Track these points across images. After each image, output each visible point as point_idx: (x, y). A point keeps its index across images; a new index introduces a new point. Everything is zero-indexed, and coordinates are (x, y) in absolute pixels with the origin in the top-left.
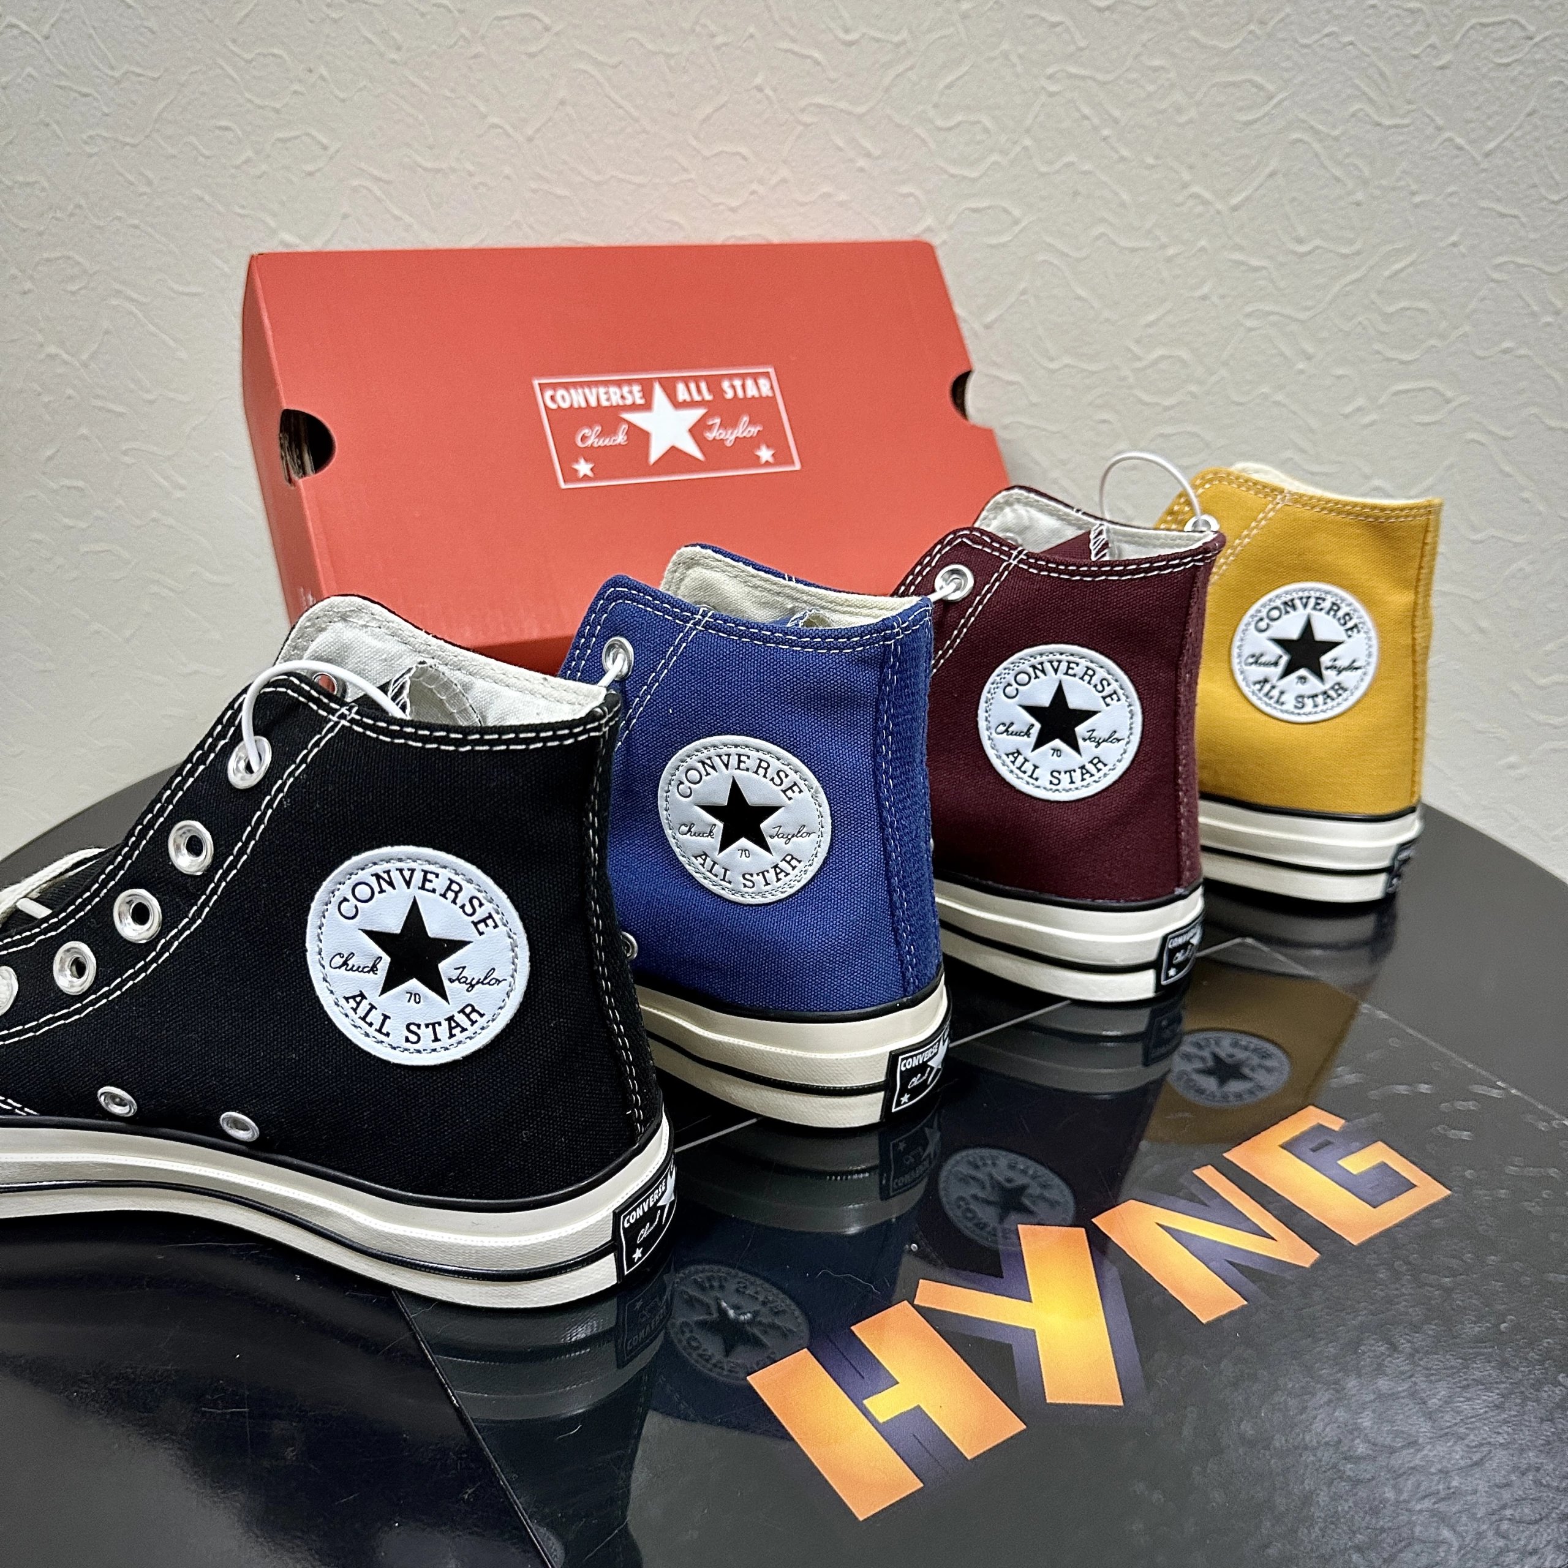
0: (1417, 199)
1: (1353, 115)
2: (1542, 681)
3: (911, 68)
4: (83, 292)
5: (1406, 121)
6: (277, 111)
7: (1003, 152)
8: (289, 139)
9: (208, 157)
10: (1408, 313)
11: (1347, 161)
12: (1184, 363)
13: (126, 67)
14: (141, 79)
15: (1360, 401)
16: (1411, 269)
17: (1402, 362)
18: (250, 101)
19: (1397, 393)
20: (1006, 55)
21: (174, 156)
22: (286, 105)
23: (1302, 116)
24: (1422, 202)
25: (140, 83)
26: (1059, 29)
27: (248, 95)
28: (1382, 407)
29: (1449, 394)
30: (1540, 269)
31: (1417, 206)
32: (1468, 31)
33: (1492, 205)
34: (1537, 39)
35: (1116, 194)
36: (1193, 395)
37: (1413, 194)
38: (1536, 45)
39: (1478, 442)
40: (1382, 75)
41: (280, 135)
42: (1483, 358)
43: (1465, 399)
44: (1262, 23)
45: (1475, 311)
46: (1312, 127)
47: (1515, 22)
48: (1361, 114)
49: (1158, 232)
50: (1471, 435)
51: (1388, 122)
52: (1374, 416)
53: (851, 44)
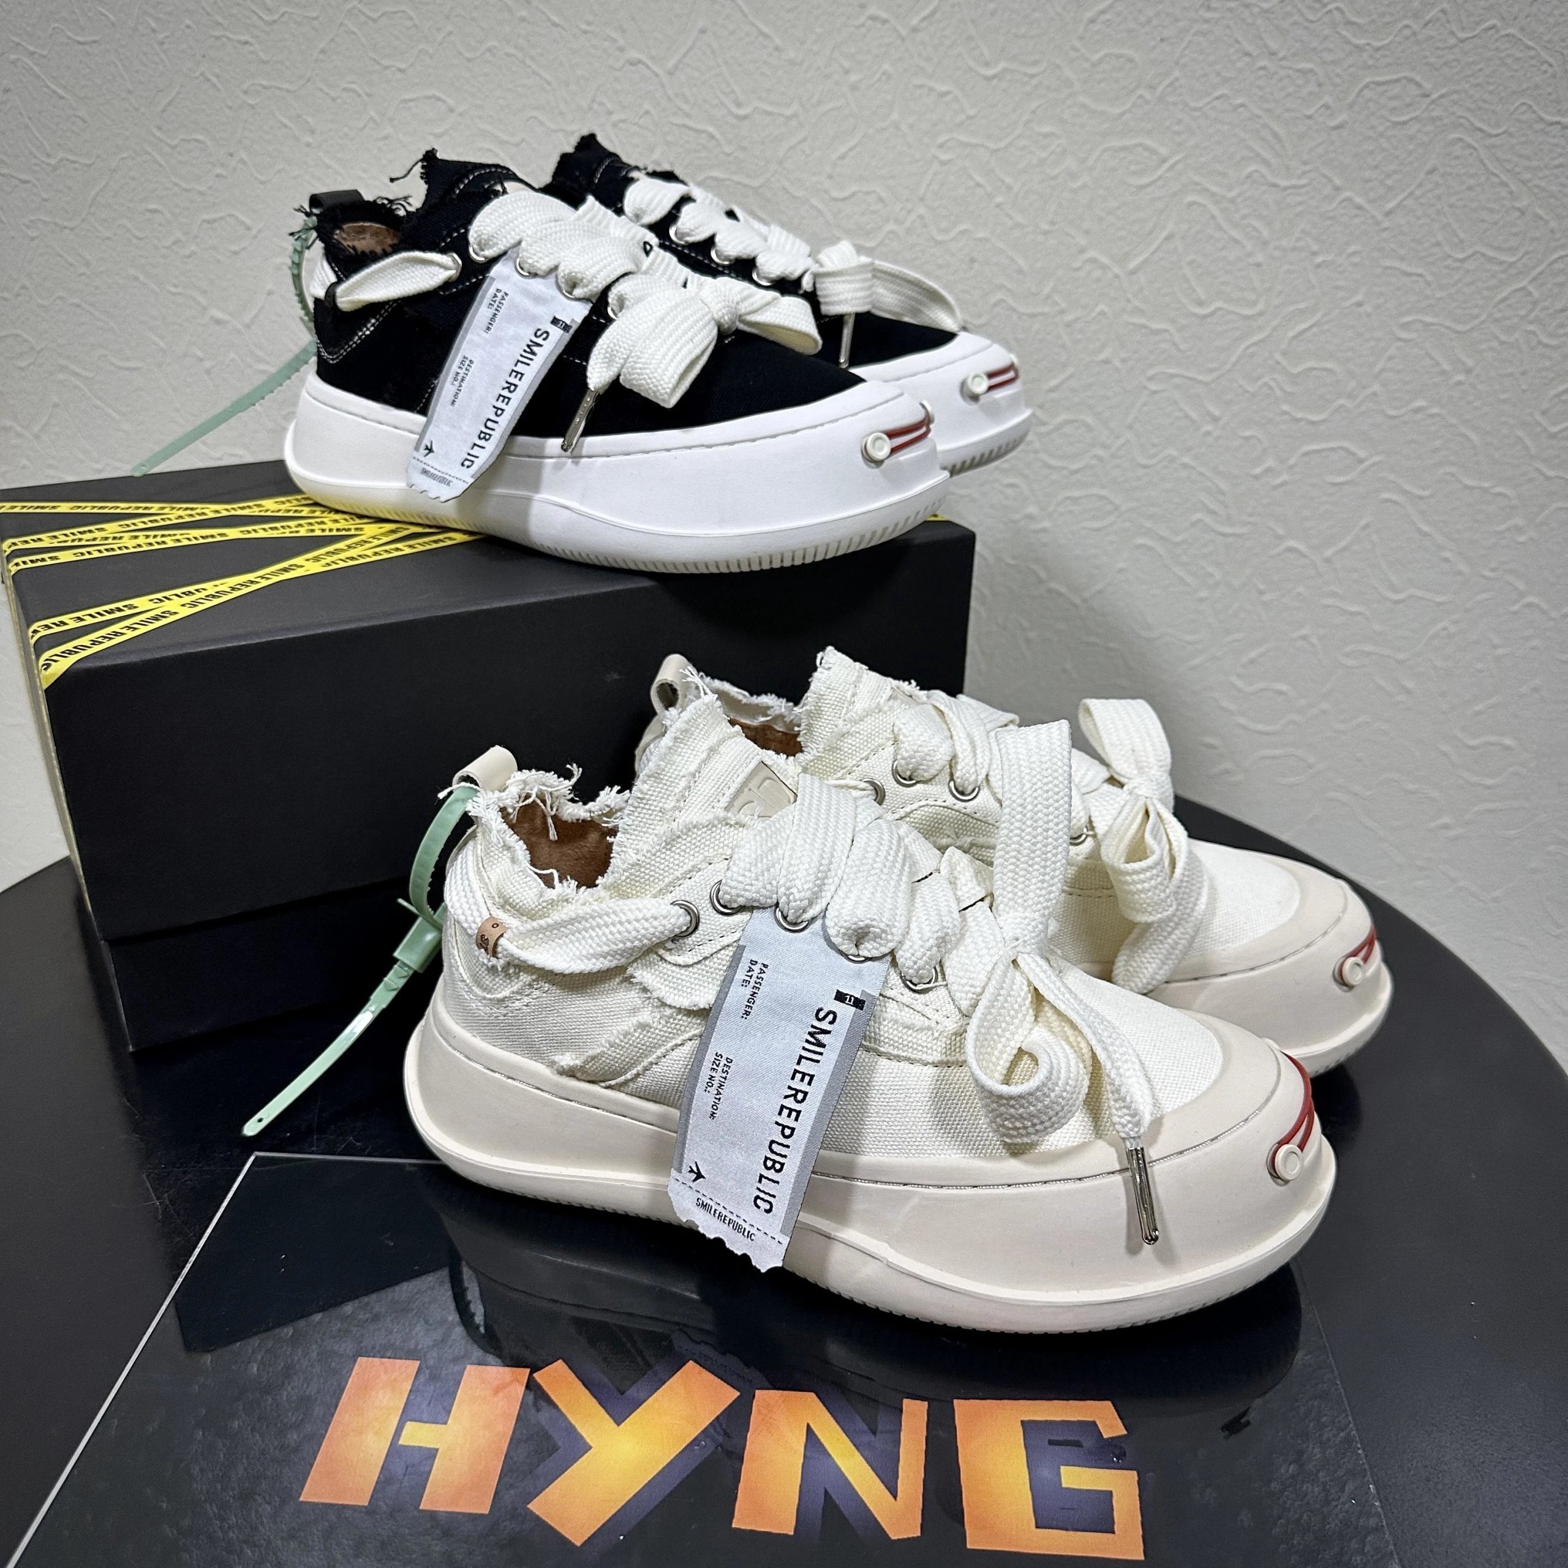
0: (1319, 259)
1: (1249, 176)
2: (1472, 743)
3: (804, 140)
4: (32, 367)
5: (1303, 181)
6: (201, 193)
7: (897, 221)
8: (214, 221)
9: (140, 239)
10: (1315, 373)
11: (1246, 222)
12: (1089, 428)
13: (61, 155)
14: (77, 165)
15: (1270, 462)
16: (1315, 329)
17: (1312, 423)
18: (176, 184)
19: (1307, 454)
20: (897, 127)
21: (109, 239)
22: (210, 188)
23: (1197, 179)
24: (1324, 262)
25: (75, 169)
26: (948, 98)
27: (175, 179)
28: (1292, 467)
29: (1362, 454)
30: (1448, 328)
31: (1319, 266)
32: (1361, 90)
33: (1397, 264)
34: (1434, 96)
35: (1012, 260)
36: (1100, 459)
37: (1314, 254)
38: (1433, 102)
39: (1395, 502)
40: (1276, 135)
41: (206, 217)
42: (1394, 417)
43: (1376, 459)
44: (1152, 88)
45: (1383, 370)
46: (1207, 190)
47: (1411, 80)
48: (1255, 175)
49: (1057, 298)
50: (1386, 495)
51: (1284, 183)
52: (1285, 477)
53: (745, 117)
